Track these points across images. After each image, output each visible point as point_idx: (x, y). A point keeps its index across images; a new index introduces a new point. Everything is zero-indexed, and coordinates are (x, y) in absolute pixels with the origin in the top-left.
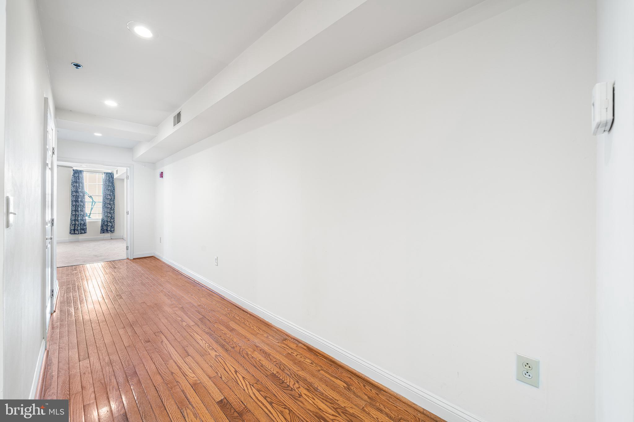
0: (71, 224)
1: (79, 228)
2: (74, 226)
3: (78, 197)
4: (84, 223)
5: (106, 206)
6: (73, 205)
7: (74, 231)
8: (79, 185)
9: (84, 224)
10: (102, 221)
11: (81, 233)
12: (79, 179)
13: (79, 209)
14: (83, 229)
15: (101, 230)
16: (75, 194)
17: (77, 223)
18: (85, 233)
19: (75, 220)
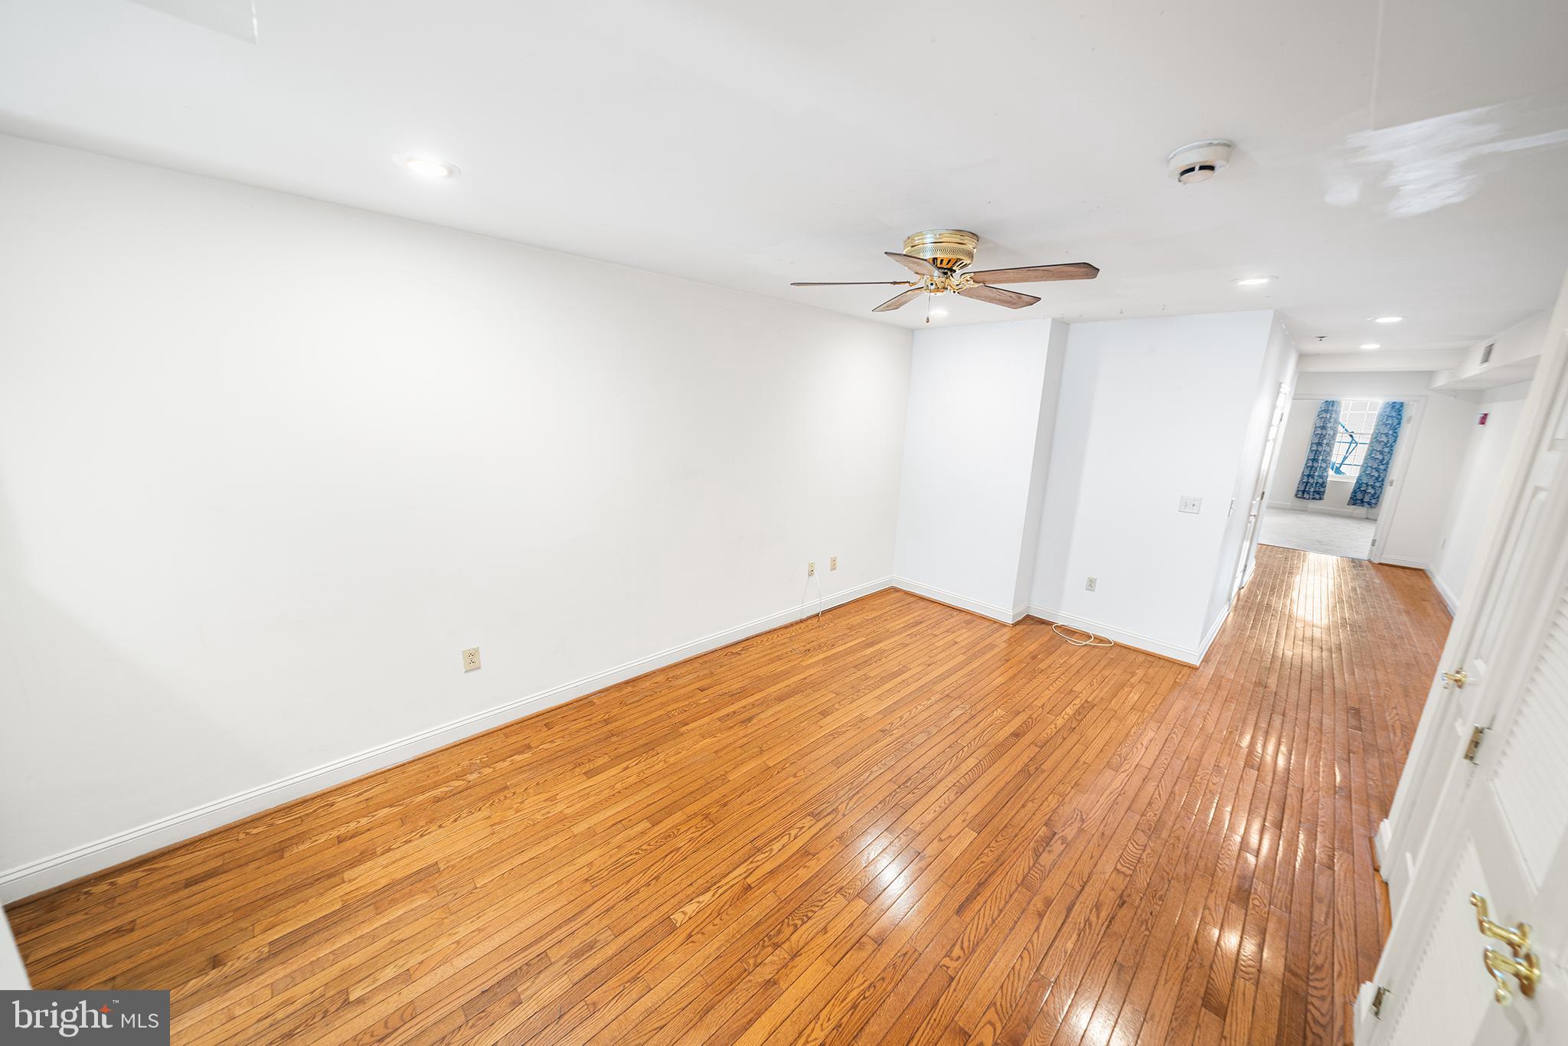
0: (1301, 482)
1: (1312, 490)
2: (1305, 484)
3: (1325, 436)
4: (1323, 483)
5: (1373, 455)
6: (1311, 451)
7: (1303, 493)
8: (1330, 417)
9: (1323, 485)
10: (1357, 482)
11: (1313, 499)
12: (1333, 406)
13: (1321, 458)
14: (1318, 493)
15: (1351, 498)
16: (1319, 432)
17: (1311, 480)
18: (1320, 499)
19: (1309, 476)
